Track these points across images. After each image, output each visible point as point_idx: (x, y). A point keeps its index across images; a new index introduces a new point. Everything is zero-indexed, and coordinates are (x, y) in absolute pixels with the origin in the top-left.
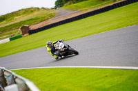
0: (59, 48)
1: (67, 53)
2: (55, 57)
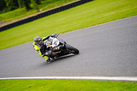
0: (53, 46)
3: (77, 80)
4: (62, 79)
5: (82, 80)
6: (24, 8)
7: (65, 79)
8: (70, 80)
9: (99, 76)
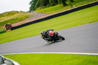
6: (62, 5)
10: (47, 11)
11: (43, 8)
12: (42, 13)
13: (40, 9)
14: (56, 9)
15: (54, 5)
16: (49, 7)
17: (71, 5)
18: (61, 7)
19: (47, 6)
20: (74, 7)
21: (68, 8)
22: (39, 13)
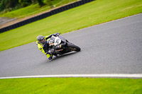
0: (55, 44)
1: (66, 50)
2: (48, 56)
3: (95, 77)
4: (79, 77)
5: (100, 77)
6: (37, 4)
7: (82, 77)
8: (87, 78)
9: (118, 73)
10: (16, 16)
11: (10, 11)
12: (8, 18)
13: (6, 12)
14: (29, 12)
15: (25, 6)
16: (18, 8)
17: (51, 5)
18: (36, 7)
19: (16, 7)
20: (55, 7)
21: (47, 10)
22: (3, 18)
